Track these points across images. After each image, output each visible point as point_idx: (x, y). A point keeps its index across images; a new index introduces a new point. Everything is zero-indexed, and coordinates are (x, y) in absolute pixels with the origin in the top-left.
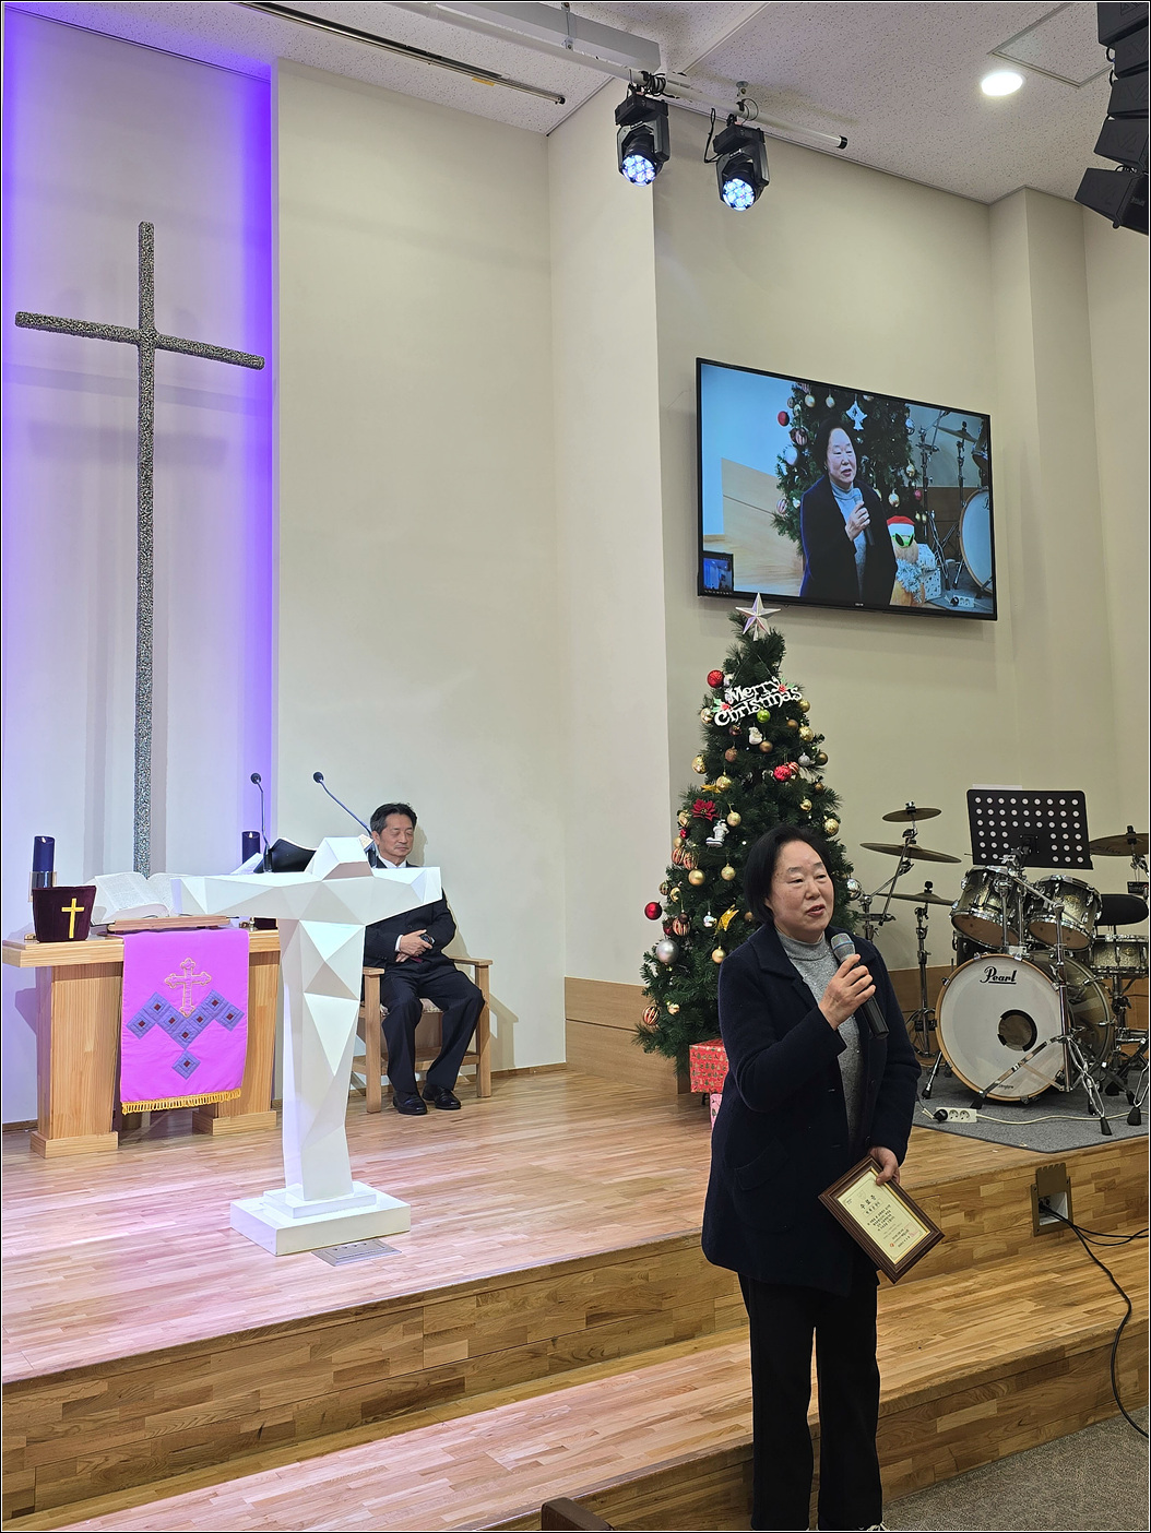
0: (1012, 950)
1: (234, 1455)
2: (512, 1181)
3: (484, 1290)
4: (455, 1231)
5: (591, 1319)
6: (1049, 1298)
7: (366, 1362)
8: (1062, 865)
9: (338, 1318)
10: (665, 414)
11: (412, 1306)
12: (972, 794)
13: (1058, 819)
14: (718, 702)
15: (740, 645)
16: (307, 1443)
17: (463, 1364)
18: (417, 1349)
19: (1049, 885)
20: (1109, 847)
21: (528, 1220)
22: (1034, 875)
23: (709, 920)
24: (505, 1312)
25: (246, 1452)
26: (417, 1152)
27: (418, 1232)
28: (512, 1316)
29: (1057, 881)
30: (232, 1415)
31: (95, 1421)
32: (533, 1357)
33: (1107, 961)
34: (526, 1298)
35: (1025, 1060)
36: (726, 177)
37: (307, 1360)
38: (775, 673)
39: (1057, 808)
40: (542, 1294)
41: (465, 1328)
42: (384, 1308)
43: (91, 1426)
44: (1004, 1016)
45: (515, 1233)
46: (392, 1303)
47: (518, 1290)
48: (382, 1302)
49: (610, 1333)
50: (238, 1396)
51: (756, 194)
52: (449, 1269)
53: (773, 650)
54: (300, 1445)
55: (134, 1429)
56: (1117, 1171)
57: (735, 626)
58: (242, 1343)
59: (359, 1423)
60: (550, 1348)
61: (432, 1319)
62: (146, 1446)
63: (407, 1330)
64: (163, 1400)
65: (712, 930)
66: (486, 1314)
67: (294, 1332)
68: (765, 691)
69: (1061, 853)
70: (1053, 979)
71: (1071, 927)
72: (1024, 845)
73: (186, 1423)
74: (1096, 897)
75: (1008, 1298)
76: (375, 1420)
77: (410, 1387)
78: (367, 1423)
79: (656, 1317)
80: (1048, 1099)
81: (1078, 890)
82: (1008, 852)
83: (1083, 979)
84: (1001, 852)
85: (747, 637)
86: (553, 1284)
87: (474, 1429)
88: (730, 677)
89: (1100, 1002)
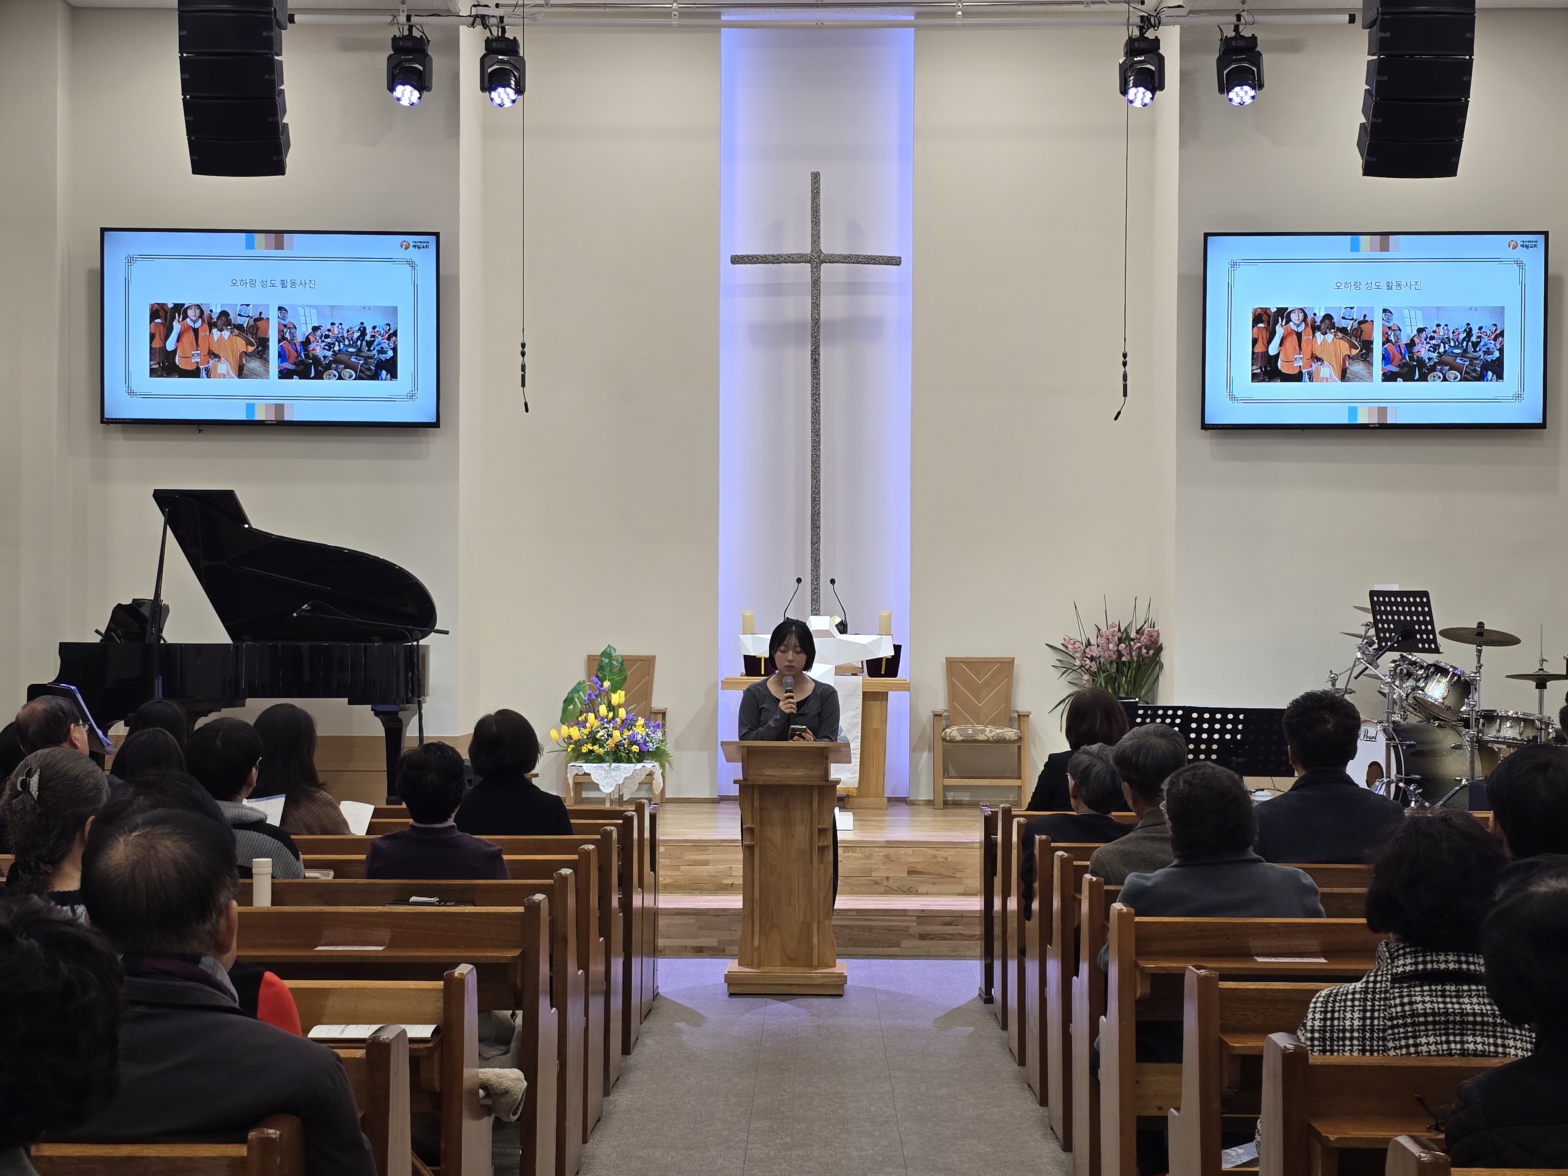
5: (910, 872)
8: (1424, 650)
13: (1417, 613)
28: (863, 861)
30: (718, 874)
32: (874, 884)
34: (871, 855)
40: (881, 854)
44: (1370, 766)
49: (923, 882)
50: (721, 867)
55: (676, 870)
60: (885, 881)
62: (680, 878)
64: (688, 860)
69: (1423, 641)
72: (1400, 634)
79: (952, 879)
86: (888, 850)
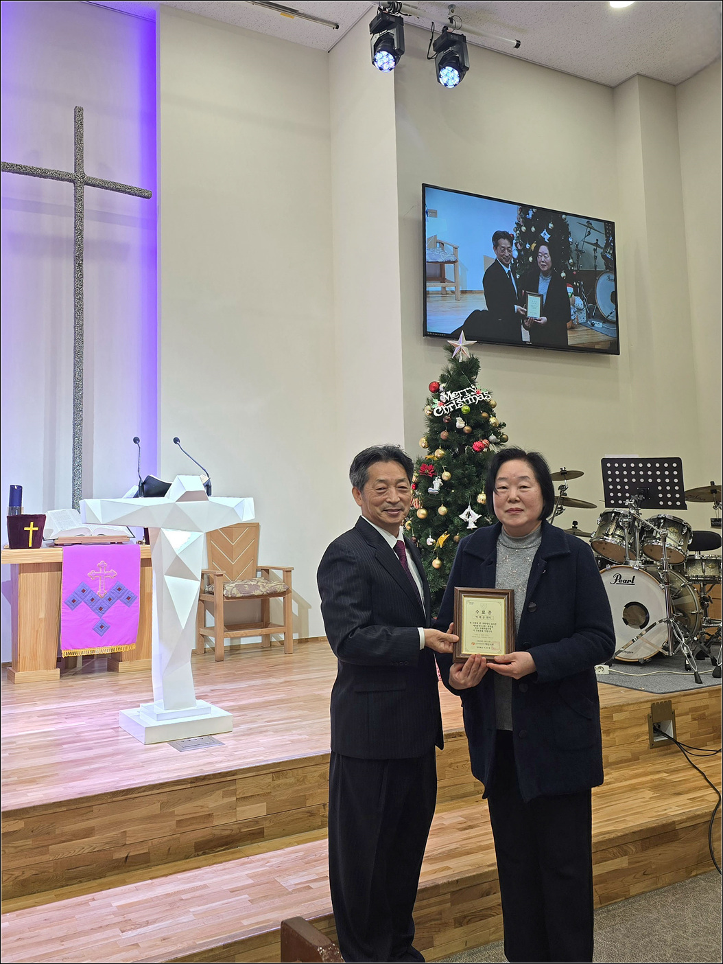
0: (632, 563)
1: (110, 873)
2: (302, 703)
3: (277, 770)
4: (261, 732)
6: (660, 789)
7: (198, 815)
8: (665, 507)
9: (179, 785)
10: (402, 220)
11: (229, 778)
12: (604, 461)
13: (663, 477)
14: (436, 401)
15: (450, 366)
16: (159, 867)
17: (263, 818)
18: (232, 808)
19: (657, 521)
20: (699, 495)
21: (309, 727)
22: (647, 514)
23: (430, 541)
24: (291, 785)
25: (117, 871)
26: (243, 685)
27: (237, 732)
28: (296, 788)
29: (662, 518)
30: (107, 847)
31: (16, 847)
32: (310, 816)
33: (696, 571)
34: (306, 776)
35: (641, 635)
36: (441, 66)
37: (158, 812)
38: (473, 382)
39: (662, 469)
40: (316, 774)
41: (264, 795)
42: (210, 779)
43: (12, 850)
44: (627, 606)
45: (300, 735)
46: (215, 776)
47: (300, 770)
48: (208, 775)
50: (112, 834)
51: (461, 77)
52: (254, 756)
53: (472, 368)
54: (153, 869)
55: (42, 854)
56: (707, 707)
57: (447, 353)
58: (115, 799)
59: (192, 856)
60: (322, 810)
61: (243, 788)
62: (49, 865)
63: (225, 795)
64: (62, 835)
65: (432, 547)
66: (279, 786)
67: (150, 793)
68: (467, 394)
69: (665, 499)
70: (660, 581)
71: (672, 548)
72: (640, 494)
73: (77, 851)
74: (689, 529)
75: (633, 788)
76: (204, 854)
77: (227, 833)
78: (198, 855)
80: (658, 660)
81: (677, 524)
82: (629, 498)
83: (680, 582)
84: (624, 498)
85: (455, 360)
86: (323, 768)
87: (268, 862)
88: (443, 385)
89: (691, 599)
